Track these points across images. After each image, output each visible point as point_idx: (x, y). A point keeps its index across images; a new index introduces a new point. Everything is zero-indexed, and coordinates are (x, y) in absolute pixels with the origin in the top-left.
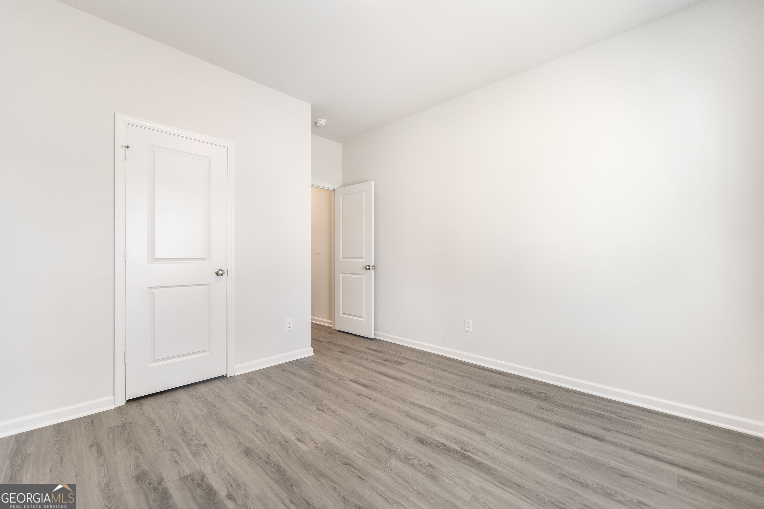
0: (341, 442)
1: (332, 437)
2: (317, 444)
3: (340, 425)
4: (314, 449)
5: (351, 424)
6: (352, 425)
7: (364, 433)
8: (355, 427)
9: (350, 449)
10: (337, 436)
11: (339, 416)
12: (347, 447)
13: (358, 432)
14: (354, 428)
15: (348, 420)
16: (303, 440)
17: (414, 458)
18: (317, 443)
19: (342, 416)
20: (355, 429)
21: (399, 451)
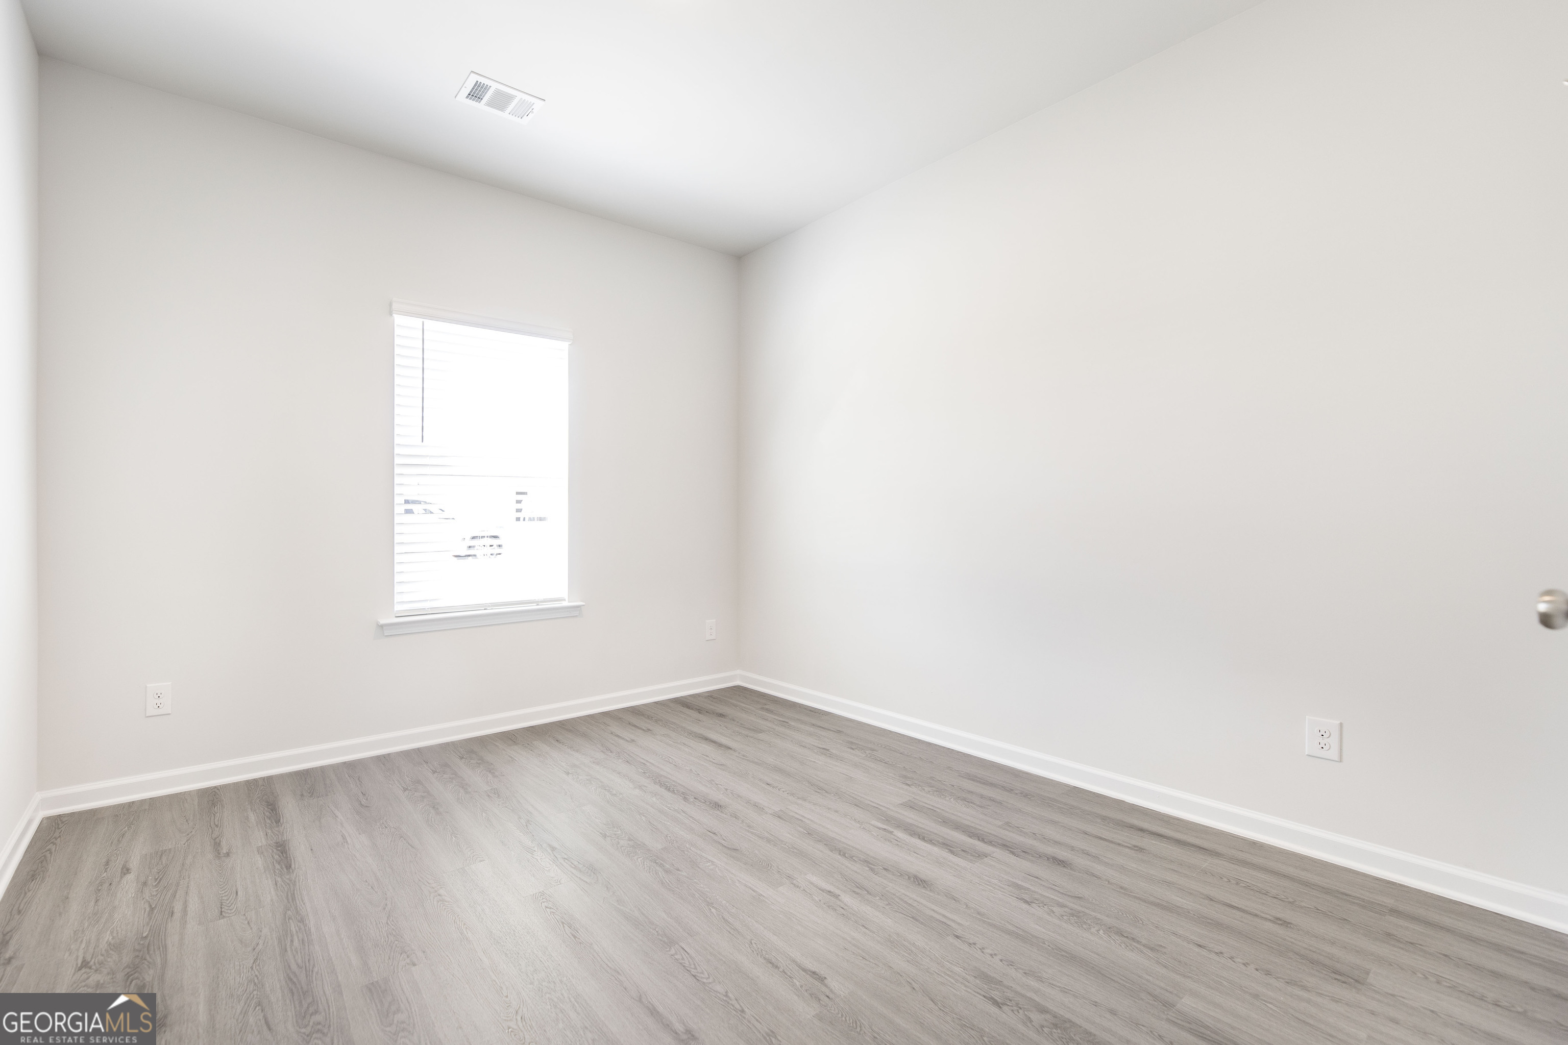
0: (744, 882)
1: (764, 895)
2: (792, 884)
3: (749, 919)
4: (795, 876)
5: (724, 919)
6: (721, 917)
7: (697, 895)
8: (713, 910)
9: (727, 870)
10: (754, 894)
11: (754, 945)
12: (732, 873)
13: (708, 899)
14: (716, 908)
15: (729, 932)
16: (824, 894)
17: (623, 847)
18: (792, 886)
19: (747, 945)
20: (713, 907)
21: (641, 859)
